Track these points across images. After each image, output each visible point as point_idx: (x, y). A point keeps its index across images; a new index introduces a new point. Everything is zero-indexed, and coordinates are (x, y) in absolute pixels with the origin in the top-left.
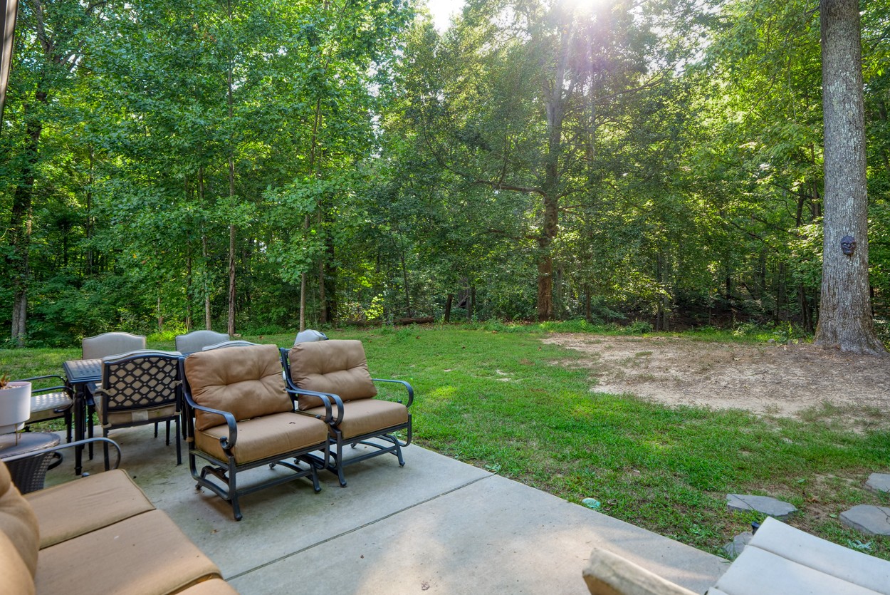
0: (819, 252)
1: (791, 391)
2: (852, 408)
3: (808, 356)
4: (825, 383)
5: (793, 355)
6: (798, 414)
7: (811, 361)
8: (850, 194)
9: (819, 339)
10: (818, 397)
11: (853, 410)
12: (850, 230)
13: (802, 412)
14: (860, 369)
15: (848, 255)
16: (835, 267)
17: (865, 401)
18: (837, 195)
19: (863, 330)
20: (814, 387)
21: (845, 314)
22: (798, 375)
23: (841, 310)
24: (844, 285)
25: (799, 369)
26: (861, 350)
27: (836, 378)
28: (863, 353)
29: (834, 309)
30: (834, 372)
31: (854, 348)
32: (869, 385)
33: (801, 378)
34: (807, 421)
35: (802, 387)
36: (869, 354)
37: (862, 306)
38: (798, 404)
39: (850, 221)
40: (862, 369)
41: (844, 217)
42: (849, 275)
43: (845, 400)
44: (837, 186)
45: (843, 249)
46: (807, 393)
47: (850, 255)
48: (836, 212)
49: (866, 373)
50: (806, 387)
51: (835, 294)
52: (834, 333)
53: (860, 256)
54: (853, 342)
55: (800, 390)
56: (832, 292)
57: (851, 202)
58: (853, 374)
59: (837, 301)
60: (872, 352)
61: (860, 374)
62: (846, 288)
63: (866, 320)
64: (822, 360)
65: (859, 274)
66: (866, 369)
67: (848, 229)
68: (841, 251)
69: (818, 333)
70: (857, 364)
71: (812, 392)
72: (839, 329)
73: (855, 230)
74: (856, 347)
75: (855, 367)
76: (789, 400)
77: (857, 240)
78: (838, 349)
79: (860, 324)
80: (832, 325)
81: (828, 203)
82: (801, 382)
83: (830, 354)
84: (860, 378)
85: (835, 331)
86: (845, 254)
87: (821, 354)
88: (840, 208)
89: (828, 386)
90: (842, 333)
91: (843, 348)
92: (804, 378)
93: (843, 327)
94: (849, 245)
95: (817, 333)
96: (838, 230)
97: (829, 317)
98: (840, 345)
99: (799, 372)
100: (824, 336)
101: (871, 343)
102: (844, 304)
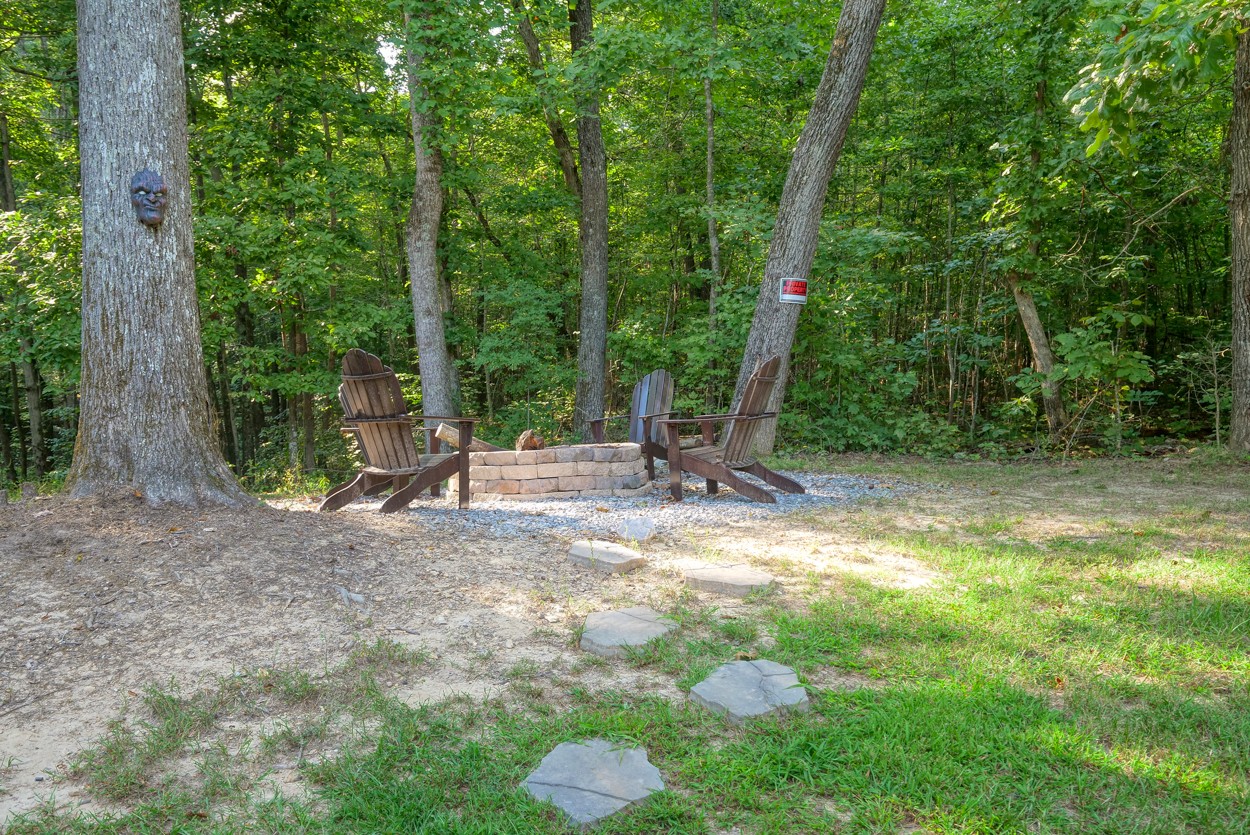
0: (32, 280)
1: (31, 676)
2: (233, 688)
3: (61, 533)
4: (133, 616)
5: (14, 539)
6: (76, 776)
7: (74, 549)
8: (148, 51)
9: (85, 476)
10: (120, 673)
11: (234, 696)
12: (152, 154)
13: (86, 755)
14: (208, 552)
15: (150, 225)
16: (117, 259)
17: (255, 652)
18: (114, 46)
19: (194, 440)
20: (101, 640)
21: (150, 398)
22: (44, 604)
23: (140, 385)
24: (144, 311)
25: (42, 584)
26: (196, 496)
27: (157, 594)
28: (201, 503)
29: (122, 384)
30: (150, 575)
31: (181, 493)
32: (247, 597)
33: (56, 615)
34: (120, 798)
35: (64, 648)
36: (213, 504)
37: (188, 371)
38: (63, 722)
39: (150, 128)
40: (215, 551)
41: (135, 114)
42: (155, 283)
43: (202, 664)
44: (114, 20)
45: (137, 205)
46: (87, 669)
47: (154, 226)
48: (115, 97)
49: (230, 560)
50: (75, 647)
51: (120, 339)
52: (125, 454)
53: (178, 234)
54: (174, 476)
55: (58, 663)
56: (112, 333)
57: (149, 73)
58: (200, 571)
59: (126, 359)
60: (221, 498)
61: (216, 567)
62: (149, 324)
63: (197, 412)
64: (105, 539)
65: (177, 282)
66: (224, 547)
67: (146, 151)
68: (131, 214)
69: (81, 461)
70: (199, 539)
71: (97, 657)
72: (137, 443)
73: (162, 157)
74: (184, 490)
75: (198, 549)
76: (28, 716)
77: (169, 186)
78: (140, 500)
79: (187, 423)
80: (117, 433)
81: (91, 67)
82: (57, 630)
83: (119, 520)
84: (220, 578)
85: (127, 450)
86: (142, 221)
87: (97, 524)
88: (123, 88)
89: (141, 626)
90: (147, 453)
91: (152, 496)
92: (63, 614)
93: (147, 435)
94: (152, 197)
95: (76, 458)
96: (122, 150)
97: (108, 409)
98: (142, 487)
99: (44, 593)
100: (98, 466)
101: (213, 474)
102: (147, 369)
